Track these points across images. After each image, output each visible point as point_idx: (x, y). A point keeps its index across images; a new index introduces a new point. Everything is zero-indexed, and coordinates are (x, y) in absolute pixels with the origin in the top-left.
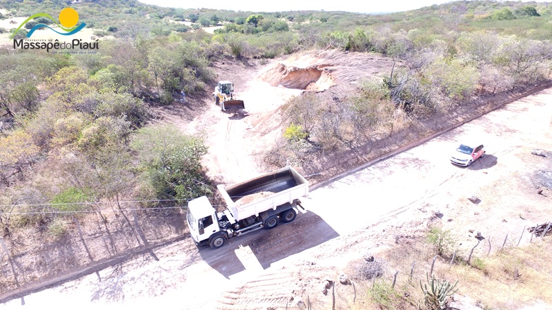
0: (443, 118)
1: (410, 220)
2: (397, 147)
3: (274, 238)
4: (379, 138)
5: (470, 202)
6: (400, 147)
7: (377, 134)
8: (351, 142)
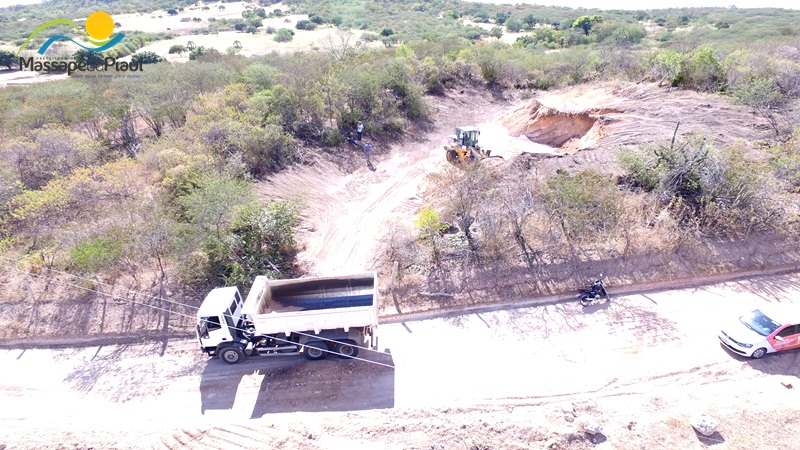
0: (778, 246)
1: (527, 425)
2: (629, 282)
3: (300, 377)
4: (596, 257)
5: (694, 436)
6: (635, 282)
7: (597, 249)
8: (538, 253)
